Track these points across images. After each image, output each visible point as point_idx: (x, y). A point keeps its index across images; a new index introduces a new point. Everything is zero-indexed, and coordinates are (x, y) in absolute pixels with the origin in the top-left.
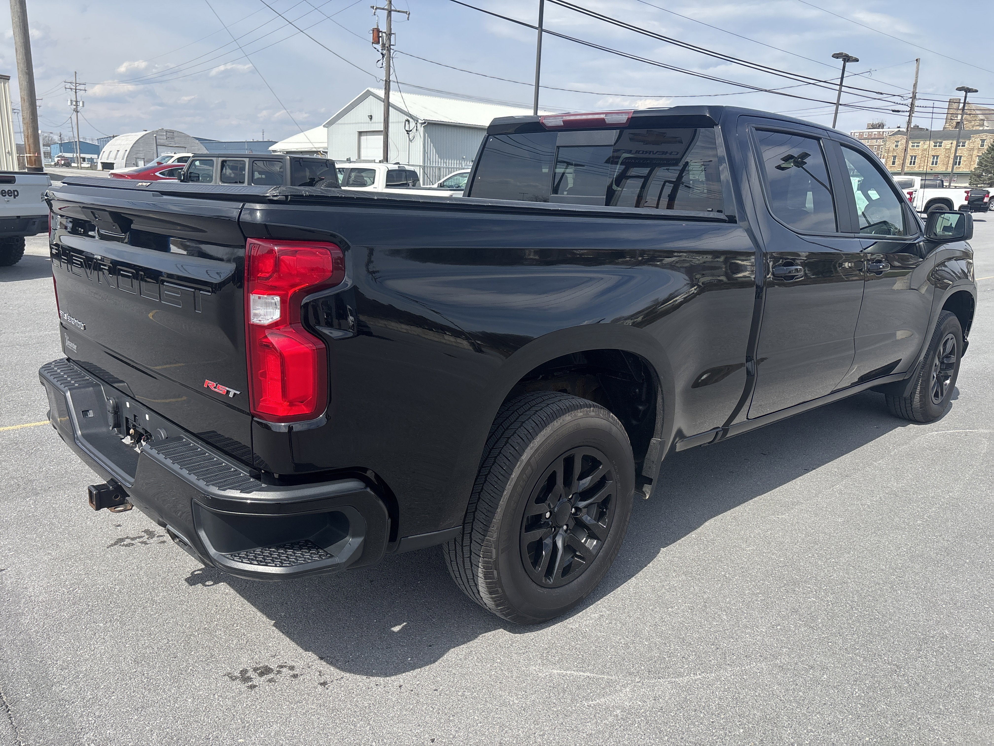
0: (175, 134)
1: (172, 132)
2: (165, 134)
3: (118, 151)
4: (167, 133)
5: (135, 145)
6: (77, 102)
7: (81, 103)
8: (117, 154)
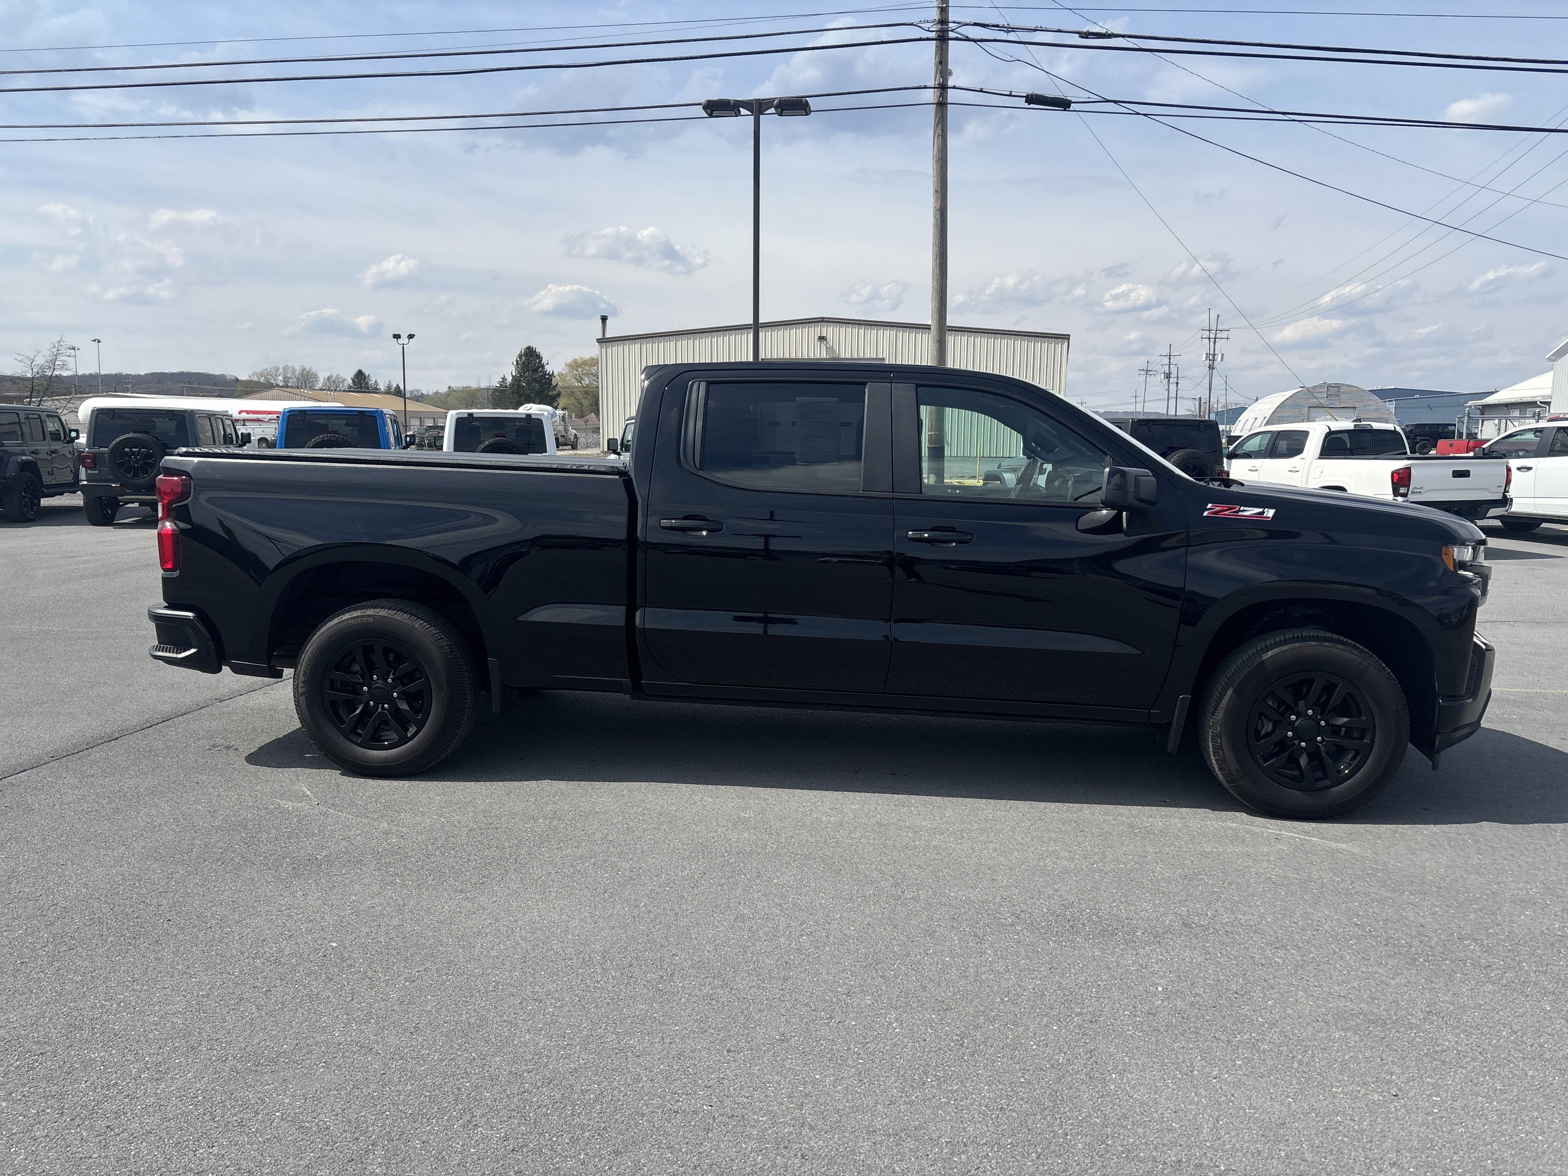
0: (1343, 389)
1: (1338, 386)
2: (1326, 390)
3: (1256, 419)
4: (1330, 388)
5: (1278, 410)
6: (1214, 355)
7: (1220, 356)
8: (1254, 422)
